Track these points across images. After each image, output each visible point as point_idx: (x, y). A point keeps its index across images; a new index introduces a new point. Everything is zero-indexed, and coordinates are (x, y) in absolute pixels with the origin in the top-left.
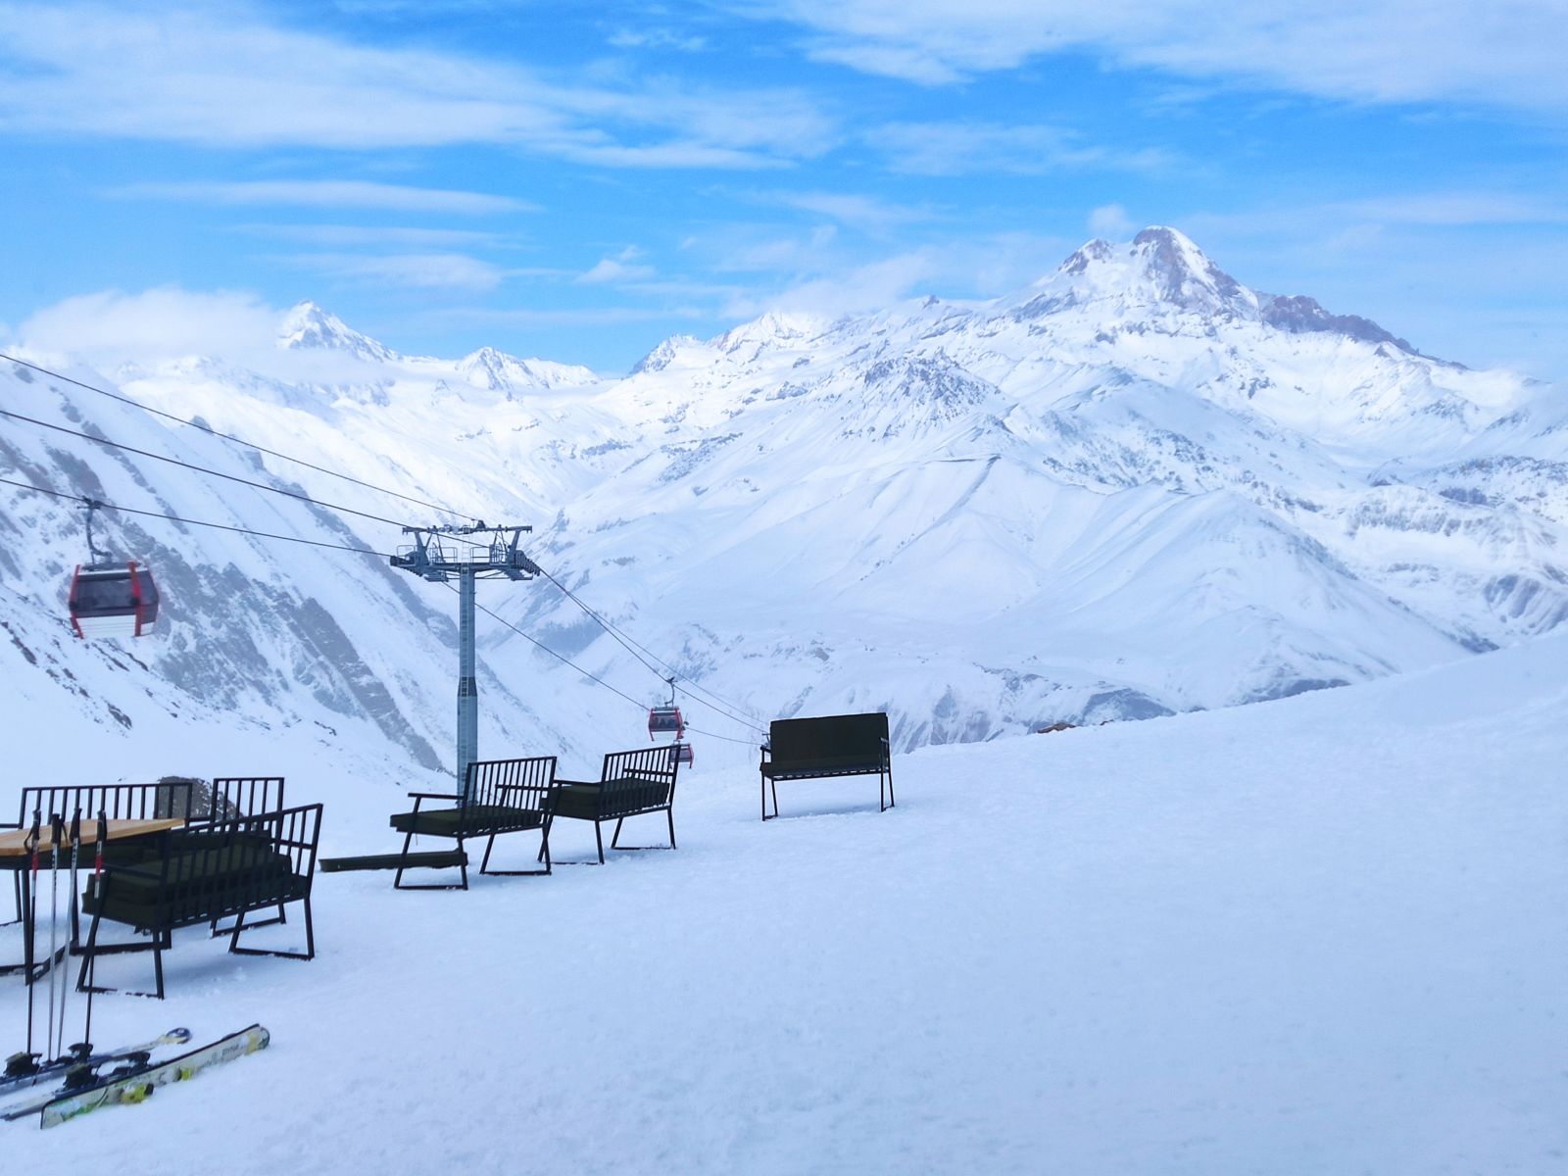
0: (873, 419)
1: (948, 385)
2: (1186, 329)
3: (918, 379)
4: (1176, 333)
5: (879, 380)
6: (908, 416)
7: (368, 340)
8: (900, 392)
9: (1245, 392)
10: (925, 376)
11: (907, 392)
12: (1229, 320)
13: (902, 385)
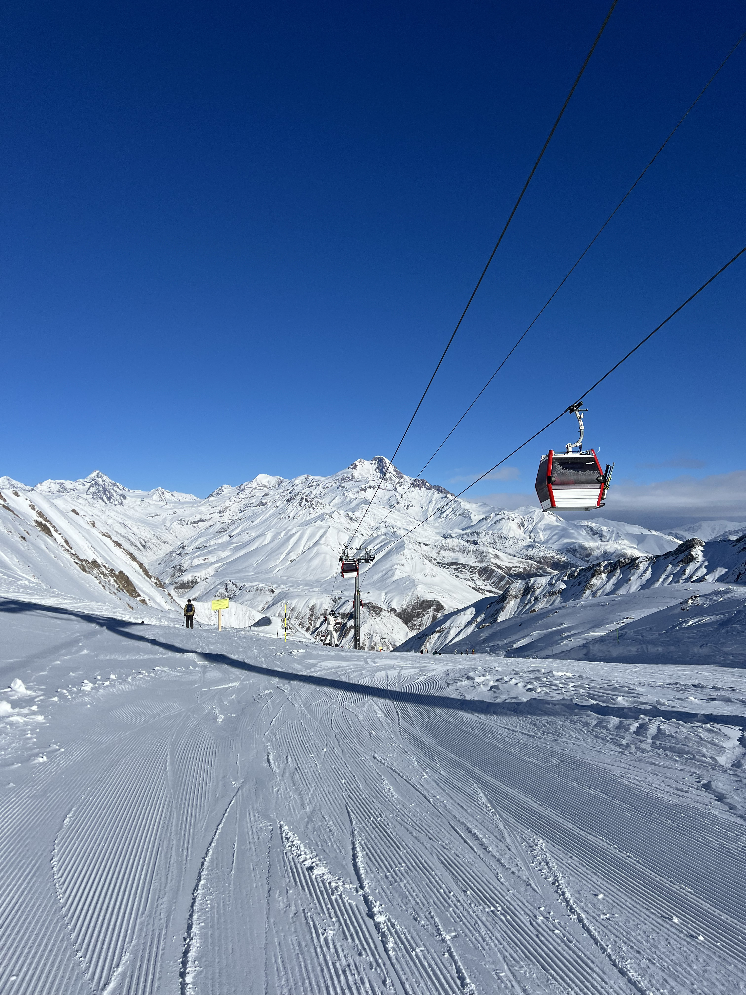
0: (289, 513)
1: (314, 503)
2: (388, 488)
3: (304, 501)
4: (385, 489)
5: (292, 501)
6: (301, 513)
7: (117, 484)
8: (298, 505)
9: (405, 508)
10: (306, 500)
11: (300, 505)
12: (401, 486)
13: (299, 503)
